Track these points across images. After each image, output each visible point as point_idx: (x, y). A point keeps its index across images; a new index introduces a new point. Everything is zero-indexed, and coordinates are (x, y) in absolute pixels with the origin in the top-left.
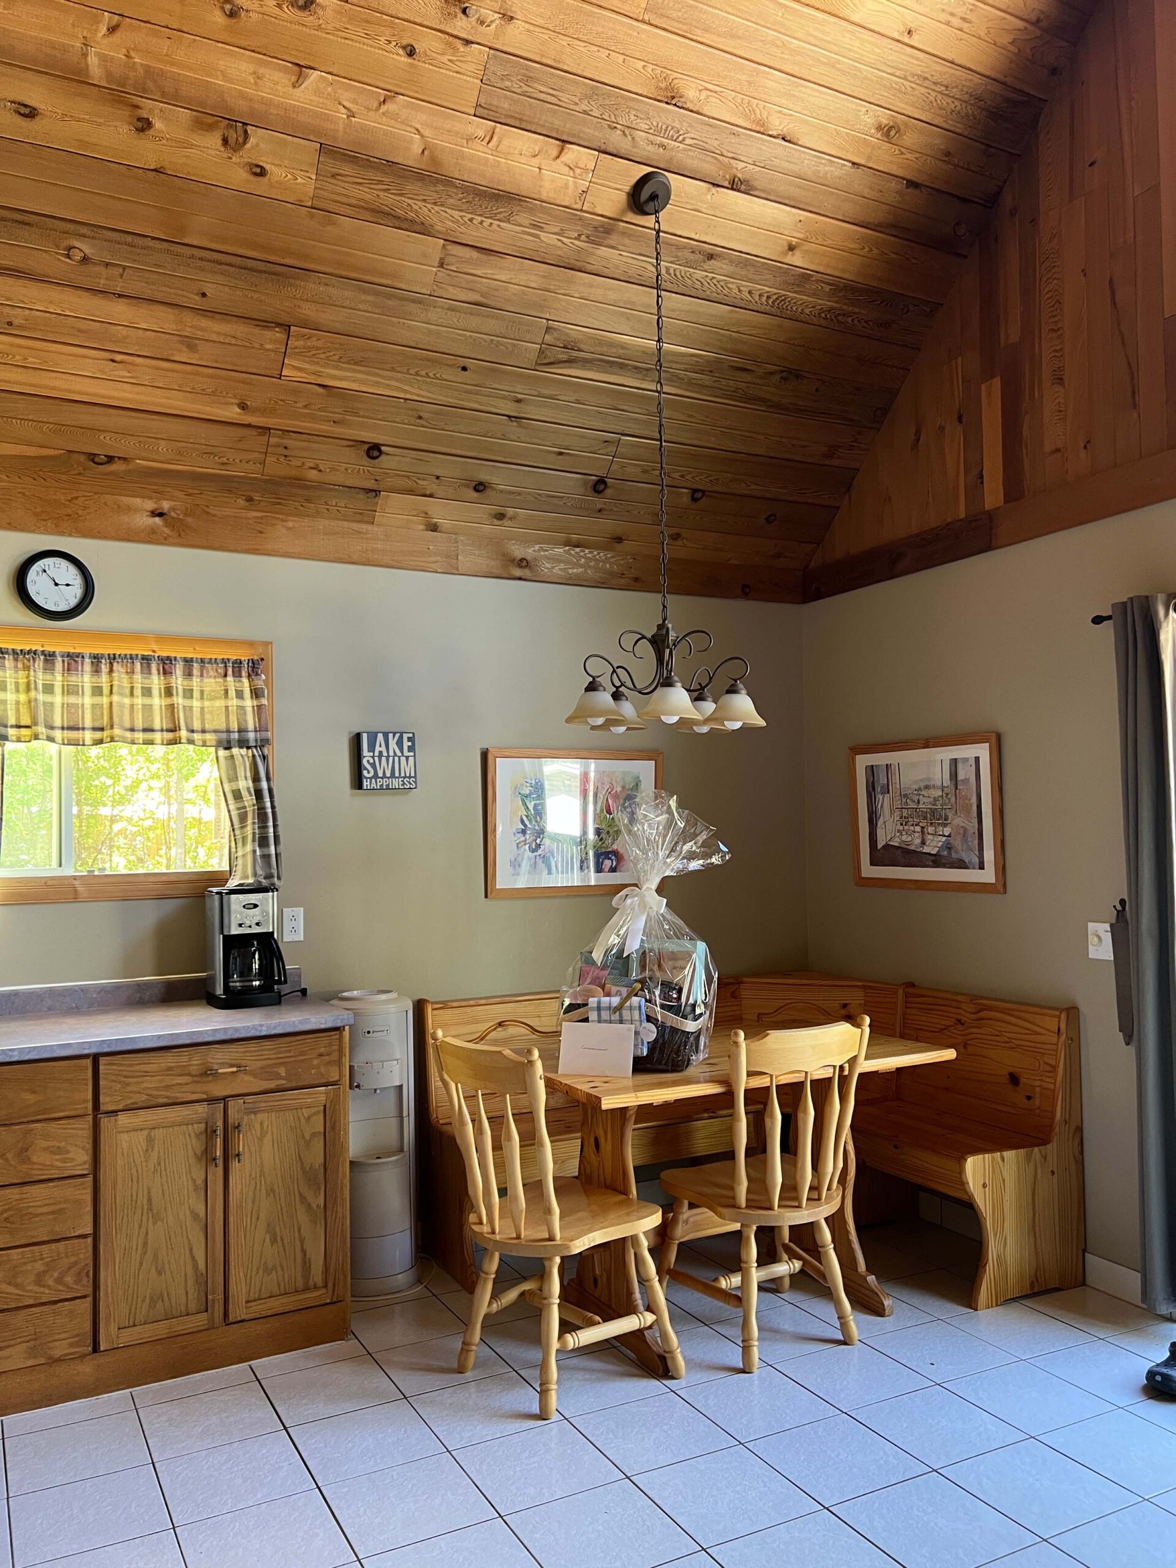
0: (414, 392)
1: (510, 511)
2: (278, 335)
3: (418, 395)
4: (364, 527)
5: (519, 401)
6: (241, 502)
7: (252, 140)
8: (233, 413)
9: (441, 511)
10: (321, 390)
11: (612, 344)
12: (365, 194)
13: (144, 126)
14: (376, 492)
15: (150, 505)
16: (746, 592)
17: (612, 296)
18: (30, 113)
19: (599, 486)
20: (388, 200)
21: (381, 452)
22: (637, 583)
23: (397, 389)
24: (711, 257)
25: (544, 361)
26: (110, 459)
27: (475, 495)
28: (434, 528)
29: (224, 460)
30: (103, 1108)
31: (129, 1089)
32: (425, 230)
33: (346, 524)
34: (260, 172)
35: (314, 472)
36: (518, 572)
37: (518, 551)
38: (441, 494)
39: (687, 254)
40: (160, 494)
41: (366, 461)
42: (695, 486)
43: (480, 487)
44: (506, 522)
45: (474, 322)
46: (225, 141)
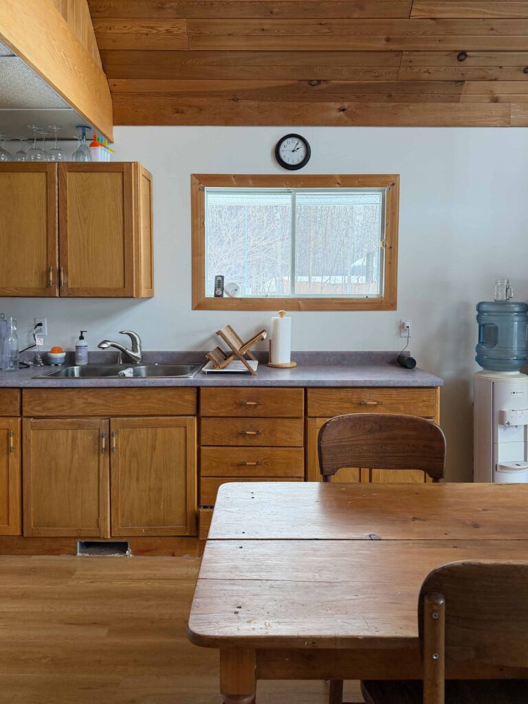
0: (490, 13)
3: (492, 14)
4: (453, 105)
6: (385, 98)
8: (381, 44)
9: (502, 89)
10: (432, 22)
14: (463, 81)
15: (338, 105)
21: (466, 56)
23: (479, 12)
26: (319, 82)
27: (524, 75)
28: (496, 100)
29: (377, 74)
30: (309, 415)
31: (322, 406)
33: (443, 104)
35: (426, 74)
38: (501, 77)
40: (343, 99)
41: (457, 63)
43: (527, 70)
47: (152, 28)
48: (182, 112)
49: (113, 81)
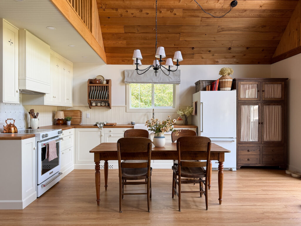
0: (199, 39)
1: (215, 54)
2: (179, 35)
4: (192, 59)
5: (215, 38)
7: (174, 11)
8: (173, 46)
9: (204, 56)
10: (185, 41)
11: (229, 27)
12: (189, 14)
13: (161, 12)
14: (194, 54)
16: (259, 63)
17: (229, 20)
18: (148, 14)
19: (230, 49)
20: (193, 14)
21: (194, 48)
22: (237, 63)
23: (196, 39)
24: (246, 11)
25: (218, 32)
27: (209, 52)
28: (203, 58)
32: (198, 17)
33: (189, 59)
34: (175, 14)
35: (185, 52)
36: (216, 63)
37: (217, 60)
38: (203, 53)
39: (241, 11)
41: (192, 50)
42: (247, 47)
43: (210, 51)
44: (214, 56)
45: (207, 28)
46: (171, 12)
47: (117, 42)
48: (124, 61)
49: (107, 54)
